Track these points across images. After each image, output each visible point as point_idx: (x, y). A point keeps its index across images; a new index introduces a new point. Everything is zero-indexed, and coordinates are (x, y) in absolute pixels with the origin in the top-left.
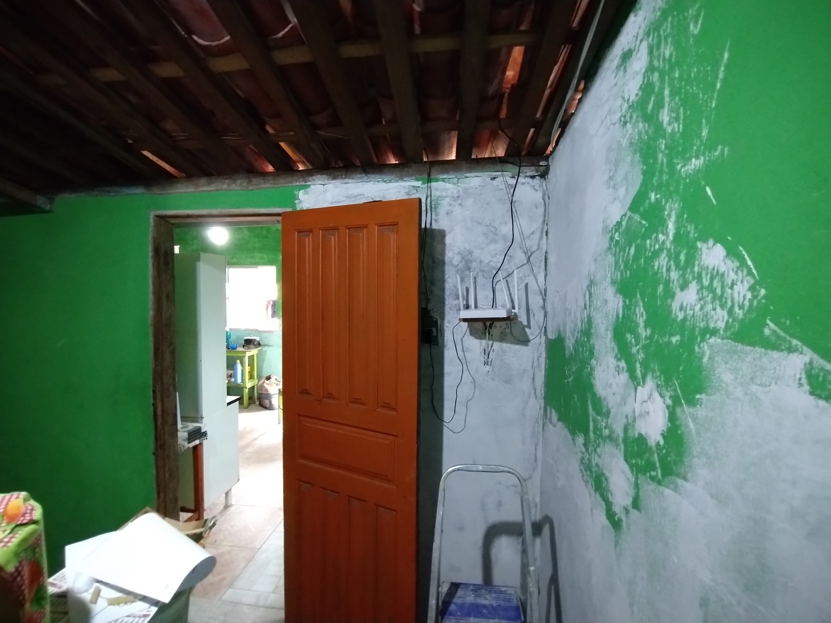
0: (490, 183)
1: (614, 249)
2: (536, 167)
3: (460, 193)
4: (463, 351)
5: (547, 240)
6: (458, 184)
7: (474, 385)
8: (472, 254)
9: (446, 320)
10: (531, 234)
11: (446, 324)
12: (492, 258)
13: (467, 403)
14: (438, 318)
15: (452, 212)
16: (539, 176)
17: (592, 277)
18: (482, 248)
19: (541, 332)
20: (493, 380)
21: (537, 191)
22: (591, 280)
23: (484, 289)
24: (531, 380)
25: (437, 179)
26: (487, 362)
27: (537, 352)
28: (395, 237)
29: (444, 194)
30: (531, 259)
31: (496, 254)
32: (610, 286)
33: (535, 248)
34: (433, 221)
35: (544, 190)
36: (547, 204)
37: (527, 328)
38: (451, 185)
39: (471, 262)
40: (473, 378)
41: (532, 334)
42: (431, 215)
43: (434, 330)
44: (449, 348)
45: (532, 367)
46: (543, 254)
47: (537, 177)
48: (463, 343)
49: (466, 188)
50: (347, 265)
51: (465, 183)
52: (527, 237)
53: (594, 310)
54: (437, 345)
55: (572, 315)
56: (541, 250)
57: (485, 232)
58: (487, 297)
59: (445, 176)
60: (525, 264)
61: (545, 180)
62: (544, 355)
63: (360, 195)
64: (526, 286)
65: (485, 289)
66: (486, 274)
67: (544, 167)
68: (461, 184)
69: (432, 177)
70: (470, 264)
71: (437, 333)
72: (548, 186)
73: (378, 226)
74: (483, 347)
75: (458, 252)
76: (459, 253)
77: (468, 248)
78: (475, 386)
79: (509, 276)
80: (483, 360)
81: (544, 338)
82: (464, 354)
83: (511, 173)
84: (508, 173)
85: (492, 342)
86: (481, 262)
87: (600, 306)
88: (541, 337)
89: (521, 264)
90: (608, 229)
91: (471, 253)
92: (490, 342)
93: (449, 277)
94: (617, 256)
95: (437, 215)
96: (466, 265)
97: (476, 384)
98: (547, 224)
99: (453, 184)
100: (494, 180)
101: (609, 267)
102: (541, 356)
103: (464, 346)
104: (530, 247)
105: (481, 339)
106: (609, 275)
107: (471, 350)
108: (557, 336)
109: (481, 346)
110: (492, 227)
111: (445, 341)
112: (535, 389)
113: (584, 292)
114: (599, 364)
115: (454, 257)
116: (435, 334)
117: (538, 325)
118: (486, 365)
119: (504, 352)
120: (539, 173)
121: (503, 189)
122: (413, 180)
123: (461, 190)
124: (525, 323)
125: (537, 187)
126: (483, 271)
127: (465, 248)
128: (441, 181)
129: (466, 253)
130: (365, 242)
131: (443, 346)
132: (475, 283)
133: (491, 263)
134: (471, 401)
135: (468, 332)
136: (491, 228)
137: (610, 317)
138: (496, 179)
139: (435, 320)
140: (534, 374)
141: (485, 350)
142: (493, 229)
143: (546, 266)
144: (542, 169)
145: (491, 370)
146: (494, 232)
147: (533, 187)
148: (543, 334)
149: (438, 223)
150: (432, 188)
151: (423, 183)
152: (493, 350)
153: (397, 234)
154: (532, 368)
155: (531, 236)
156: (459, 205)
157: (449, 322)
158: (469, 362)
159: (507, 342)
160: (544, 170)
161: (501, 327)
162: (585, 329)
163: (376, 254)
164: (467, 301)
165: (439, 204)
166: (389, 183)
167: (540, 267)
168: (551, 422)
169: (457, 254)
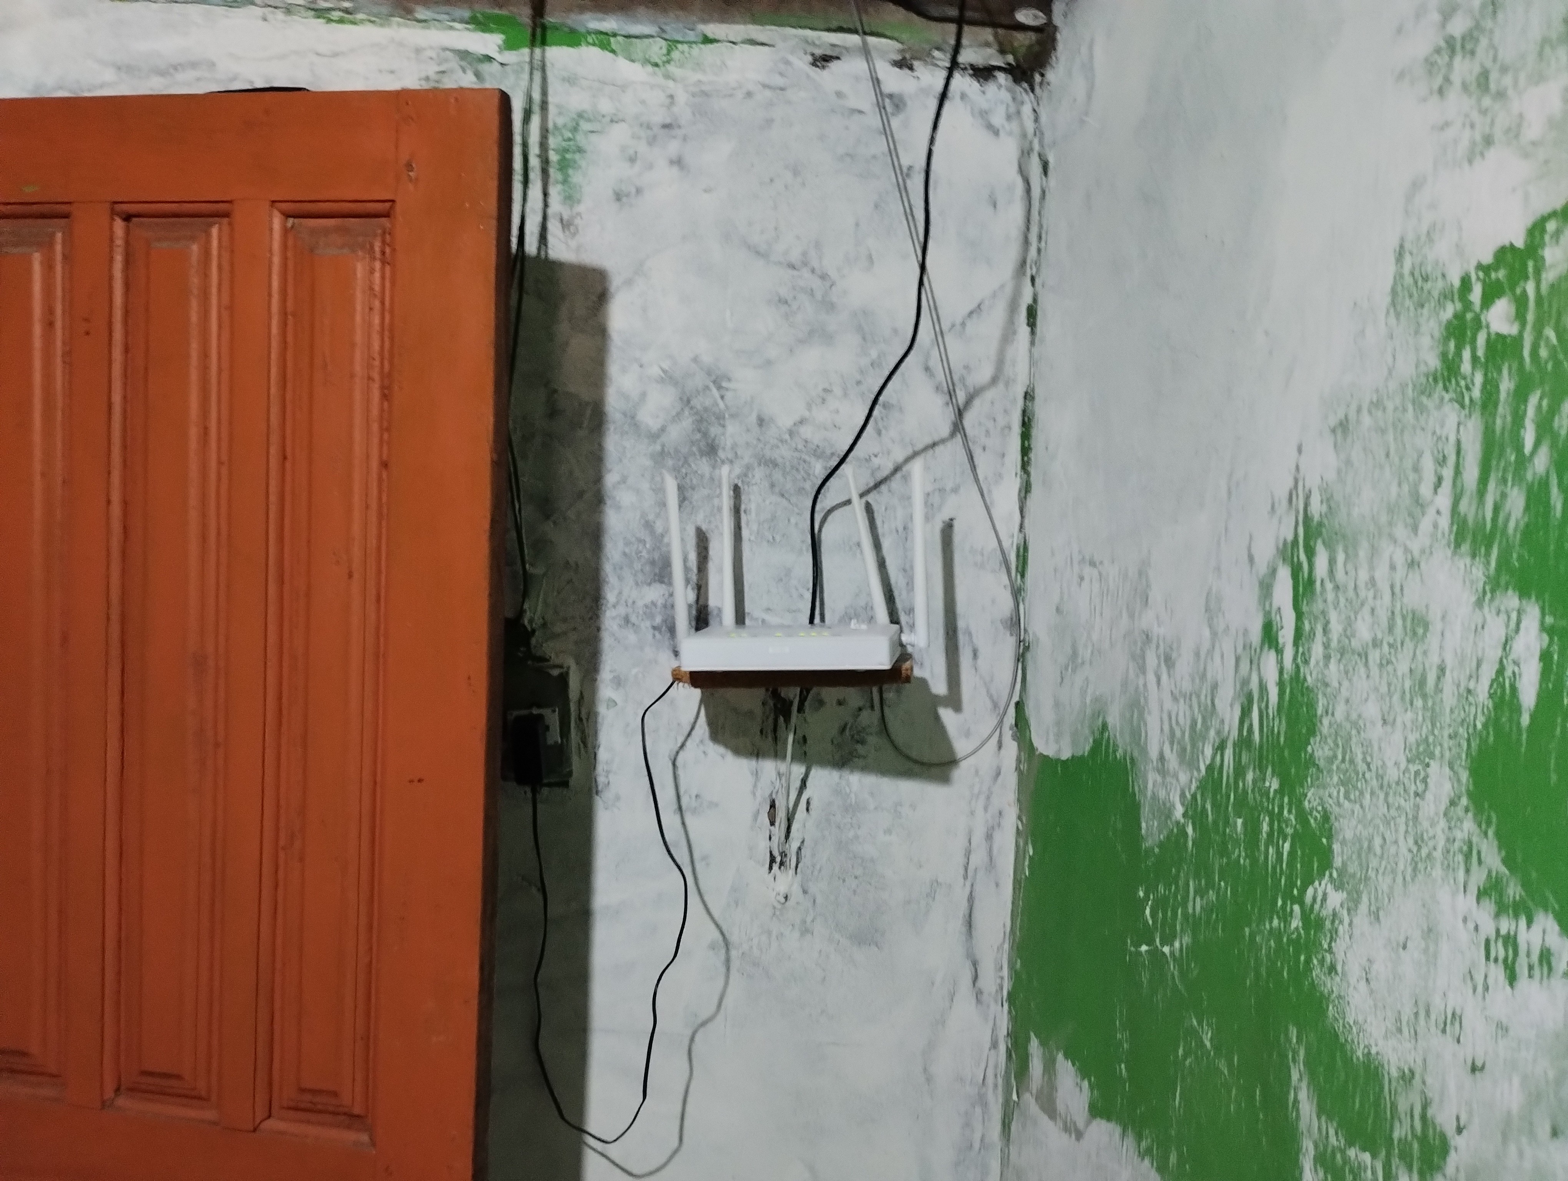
0: (808, 76)
1: (1479, 378)
2: (1001, 31)
3: (675, 109)
4: (680, 808)
5: (1032, 343)
6: (671, 68)
7: (723, 957)
8: (724, 384)
9: (606, 675)
10: (971, 313)
11: (606, 691)
12: (809, 407)
13: (692, 1039)
14: (571, 662)
15: (639, 191)
16: (1009, 70)
17: (1317, 508)
18: (769, 363)
19: (1001, 722)
20: (806, 931)
21: (996, 133)
22: (1307, 518)
23: (772, 542)
24: (957, 925)
25: (573, 31)
26: (783, 854)
27: (986, 809)
28: (377, 275)
29: (606, 106)
30: (969, 420)
31: (825, 390)
32: (1442, 553)
33: (984, 374)
34: (553, 227)
35: (1024, 135)
36: (1036, 192)
37: (946, 706)
38: (637, 66)
39: (720, 418)
40: (718, 926)
41: (967, 734)
42: (545, 194)
43: (552, 718)
44: (618, 798)
45: (966, 870)
46: (1015, 400)
47: (1001, 77)
48: (680, 772)
49: (705, 88)
50: (117, 398)
51: (699, 66)
52: (953, 326)
53: (1327, 658)
54: (565, 784)
55: (1184, 665)
56: (1007, 384)
57: (784, 292)
58: (784, 576)
59: (609, 24)
60: (943, 441)
61: (1033, 90)
62: (1011, 820)
63: (194, 65)
64: (948, 529)
65: (778, 538)
66: (785, 474)
67: (1032, 36)
68: (682, 66)
69: (551, 19)
70: (714, 430)
71: (565, 731)
72: (1043, 118)
73: (287, 215)
74: (764, 792)
75: (664, 371)
76: (668, 378)
77: (707, 359)
78: (728, 961)
79: (877, 485)
80: (763, 848)
81: (1011, 748)
82: (683, 823)
83: (898, 46)
84: (883, 40)
85: (803, 769)
86: (761, 421)
87: (1376, 643)
88: (1000, 745)
89: (928, 440)
90: (1437, 287)
91: (719, 381)
92: (798, 770)
93: (624, 480)
94: (1503, 409)
95: (570, 199)
96: (699, 431)
97: (734, 953)
98: (1033, 279)
99: (647, 61)
100: (824, 67)
101: (1442, 461)
102: (999, 825)
103: (682, 792)
104: (966, 367)
105: (757, 753)
106: (1444, 501)
107: (713, 805)
108: (1086, 748)
109: (755, 786)
110: (813, 271)
111: (600, 768)
112: (975, 964)
113: (1262, 568)
114: (1363, 907)
115: (643, 395)
116: (554, 736)
117: (991, 697)
118: (776, 867)
119: (852, 809)
120: (1010, 59)
121: (860, 112)
122: (462, 21)
123: (682, 97)
124: (939, 687)
125: (998, 119)
126: (773, 464)
127: (695, 360)
128: (594, 45)
129: (699, 380)
130: (214, 290)
131: (590, 789)
132: (737, 511)
133: (806, 432)
134: (710, 1026)
135: (702, 728)
136: (807, 278)
137: (1449, 697)
138: (834, 65)
139: (555, 672)
140: (971, 899)
141: (773, 806)
142: (816, 283)
143: (1025, 451)
144: (1022, 40)
145: (796, 891)
146: (819, 295)
147: (984, 114)
148: (1008, 734)
149: (574, 235)
150: (549, 74)
151: (509, 45)
152: (808, 803)
153: (384, 263)
154: (965, 877)
155: (969, 324)
156: (672, 162)
157: (618, 682)
158: (704, 858)
159: (865, 769)
160: (1030, 47)
161: (840, 703)
162: (1270, 736)
163: (274, 356)
164: (701, 588)
165: (580, 150)
166: (341, 21)
167: (1003, 455)
168: (1049, 1108)
169: (661, 381)
